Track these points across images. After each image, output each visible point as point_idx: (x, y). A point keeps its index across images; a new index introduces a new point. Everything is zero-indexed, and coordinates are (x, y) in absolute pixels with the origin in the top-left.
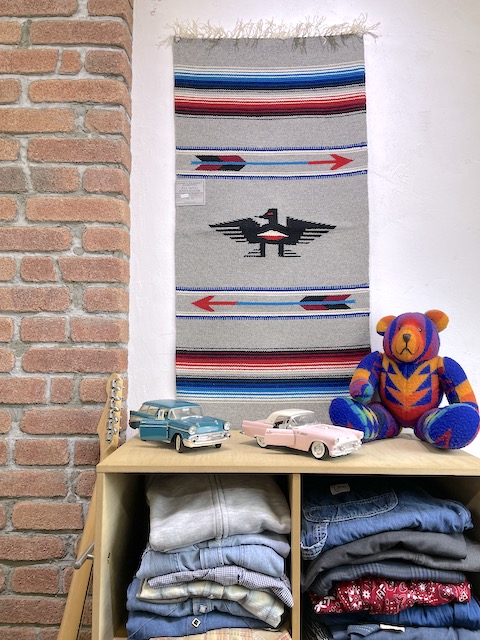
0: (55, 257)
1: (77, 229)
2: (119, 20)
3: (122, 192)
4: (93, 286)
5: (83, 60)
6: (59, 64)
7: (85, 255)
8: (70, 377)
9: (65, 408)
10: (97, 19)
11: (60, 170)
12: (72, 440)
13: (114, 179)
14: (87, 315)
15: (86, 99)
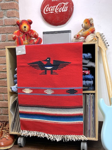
4: (9, 10)
9: (5, 42)
14: (8, 18)
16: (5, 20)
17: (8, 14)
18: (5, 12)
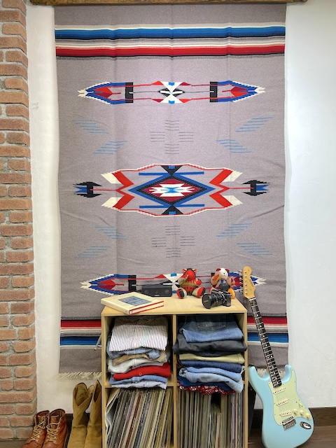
1: (7, 213)
2: (21, 118)
3: (26, 194)
4: (15, 238)
5: (5, 137)
8: (7, 277)
9: (6, 290)
10: (11, 118)
12: (10, 303)
13: (22, 190)
14: (13, 250)
15: (8, 155)
16: (9, 252)
17: (14, 243)
18: (9, 241)
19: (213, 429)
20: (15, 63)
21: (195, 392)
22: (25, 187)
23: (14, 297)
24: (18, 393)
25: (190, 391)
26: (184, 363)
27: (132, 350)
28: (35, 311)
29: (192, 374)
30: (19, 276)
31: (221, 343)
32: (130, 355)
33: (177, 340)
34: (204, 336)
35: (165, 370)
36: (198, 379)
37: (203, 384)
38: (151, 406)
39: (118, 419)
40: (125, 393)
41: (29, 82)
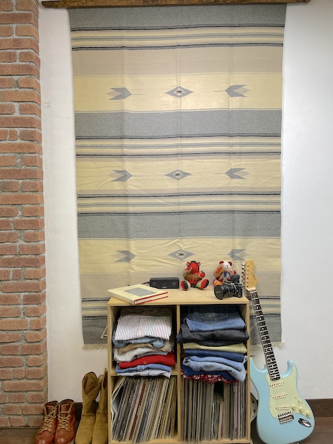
0: (11, 219)
1: (20, 207)
2: (34, 116)
3: (38, 189)
4: (28, 231)
5: (18, 134)
6: (8, 136)
7: (24, 218)
8: (20, 269)
9: (19, 282)
10: (24, 116)
11: (11, 182)
12: (22, 294)
13: (34, 185)
14: (26, 243)
15: (21, 151)
17: (26, 236)
18: (22, 234)
19: (216, 418)
20: (28, 63)
21: (198, 380)
22: (37, 182)
23: (26, 288)
24: (29, 381)
25: (193, 380)
26: (187, 352)
27: (137, 339)
28: (46, 302)
29: (196, 363)
30: (31, 268)
31: (223, 332)
32: (135, 344)
33: (181, 329)
34: (207, 325)
35: (169, 360)
36: (201, 368)
37: (206, 373)
38: (155, 395)
39: (124, 406)
40: (131, 381)
41: (41, 82)
